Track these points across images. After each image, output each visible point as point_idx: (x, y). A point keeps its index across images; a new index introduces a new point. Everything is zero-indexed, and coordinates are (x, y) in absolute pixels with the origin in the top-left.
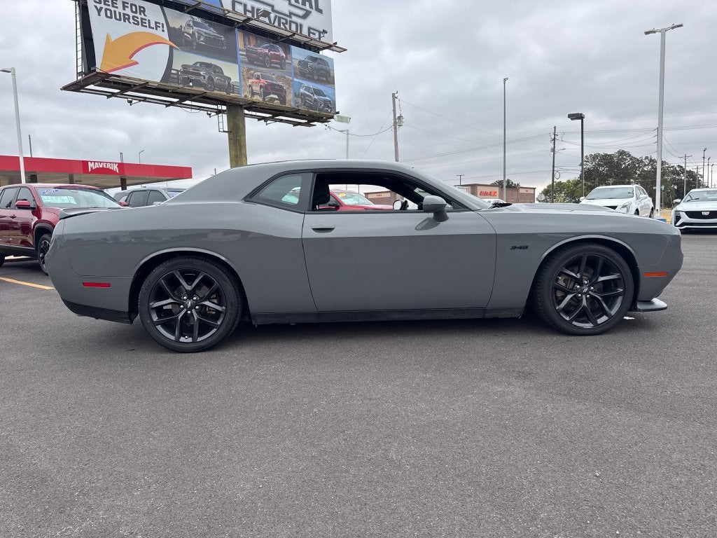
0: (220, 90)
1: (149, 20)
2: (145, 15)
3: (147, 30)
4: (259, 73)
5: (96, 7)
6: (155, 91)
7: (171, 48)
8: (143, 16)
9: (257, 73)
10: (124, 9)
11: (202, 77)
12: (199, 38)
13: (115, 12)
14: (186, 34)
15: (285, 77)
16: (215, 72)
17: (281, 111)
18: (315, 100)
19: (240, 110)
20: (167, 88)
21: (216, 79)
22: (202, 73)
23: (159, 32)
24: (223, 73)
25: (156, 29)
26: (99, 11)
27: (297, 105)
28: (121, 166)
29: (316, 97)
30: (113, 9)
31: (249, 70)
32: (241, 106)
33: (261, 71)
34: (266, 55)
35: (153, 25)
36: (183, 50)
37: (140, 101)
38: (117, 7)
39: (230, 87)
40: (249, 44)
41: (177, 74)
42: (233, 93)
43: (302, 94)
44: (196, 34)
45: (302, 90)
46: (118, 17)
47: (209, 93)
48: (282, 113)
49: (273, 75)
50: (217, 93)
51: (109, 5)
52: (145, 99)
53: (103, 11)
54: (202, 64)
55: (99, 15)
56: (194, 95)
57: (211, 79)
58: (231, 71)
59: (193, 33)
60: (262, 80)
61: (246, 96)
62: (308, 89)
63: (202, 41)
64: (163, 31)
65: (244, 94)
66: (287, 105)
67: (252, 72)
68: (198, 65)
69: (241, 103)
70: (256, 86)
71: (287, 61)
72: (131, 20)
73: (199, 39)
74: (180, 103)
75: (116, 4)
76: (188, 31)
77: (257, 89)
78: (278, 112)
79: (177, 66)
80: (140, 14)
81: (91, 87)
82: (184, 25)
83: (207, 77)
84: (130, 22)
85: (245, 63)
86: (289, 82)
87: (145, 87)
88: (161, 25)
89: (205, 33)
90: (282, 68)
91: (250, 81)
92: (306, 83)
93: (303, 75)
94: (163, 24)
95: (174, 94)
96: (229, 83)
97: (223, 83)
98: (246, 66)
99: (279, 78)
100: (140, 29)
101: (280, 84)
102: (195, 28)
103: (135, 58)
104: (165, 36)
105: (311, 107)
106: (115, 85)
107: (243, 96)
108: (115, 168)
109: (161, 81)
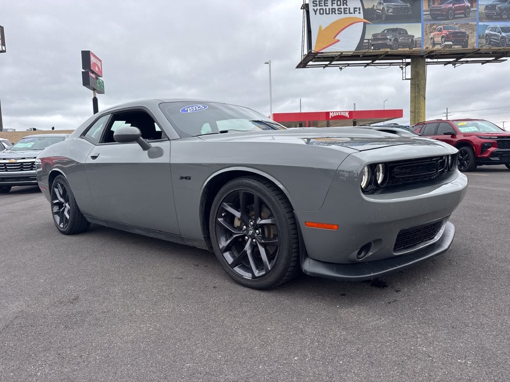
0: (404, 48)
1: (349, 8)
2: (347, 5)
3: (348, 15)
4: (442, 27)
5: (314, 9)
6: (351, 58)
7: (365, 24)
8: (345, 6)
9: (439, 27)
10: (332, 5)
11: (388, 41)
12: (388, 10)
13: (326, 9)
14: (377, 11)
15: (468, 24)
16: (400, 34)
17: (463, 54)
18: (502, 37)
19: (421, 60)
20: (359, 54)
21: (400, 39)
22: (388, 37)
23: (357, 15)
24: (407, 33)
25: (354, 13)
26: (315, 12)
27: (480, 45)
28: (350, 113)
29: (503, 34)
30: (324, 8)
31: (432, 25)
32: (422, 57)
33: (444, 24)
34: (450, 9)
35: (352, 11)
36: (374, 23)
37: (346, 66)
38: (327, 6)
39: (413, 42)
40: (434, 4)
41: (368, 42)
42: (416, 47)
43: (487, 35)
44: (386, 8)
45: (487, 32)
46: (328, 12)
47: (395, 51)
48: (464, 55)
49: (456, 25)
50: (401, 50)
51: (322, 6)
52: (348, 65)
53: (318, 11)
54: (388, 30)
55: (316, 14)
56: (381, 55)
57: (396, 40)
58: (415, 31)
59: (383, 8)
60: (444, 32)
61: (427, 48)
62: (494, 29)
63: (390, 13)
64: (359, 13)
65: (427, 46)
66: (469, 47)
67: (435, 27)
68: (386, 32)
69: (422, 54)
70: (438, 37)
71: (472, 9)
72: (337, 12)
73: (388, 12)
74: (372, 63)
75: (327, 3)
76: (378, 7)
77: (438, 39)
78: (461, 55)
79: (369, 36)
80: (343, 5)
81: (310, 63)
82: (376, 4)
83: (393, 39)
84: (335, 14)
85: (429, 20)
86: (472, 28)
87: (342, 57)
88: (358, 10)
89: (394, 6)
90: (466, 17)
91: (432, 34)
92: (492, 24)
93: (489, 18)
94: (359, 8)
95: (365, 57)
96: (412, 40)
97: (406, 41)
98: (429, 23)
99: (462, 26)
100: (343, 16)
101: (463, 30)
102: (385, 4)
103: (337, 38)
104: (361, 16)
105: (497, 45)
106: (325, 59)
107: (424, 48)
108: (347, 115)
109: (355, 50)
